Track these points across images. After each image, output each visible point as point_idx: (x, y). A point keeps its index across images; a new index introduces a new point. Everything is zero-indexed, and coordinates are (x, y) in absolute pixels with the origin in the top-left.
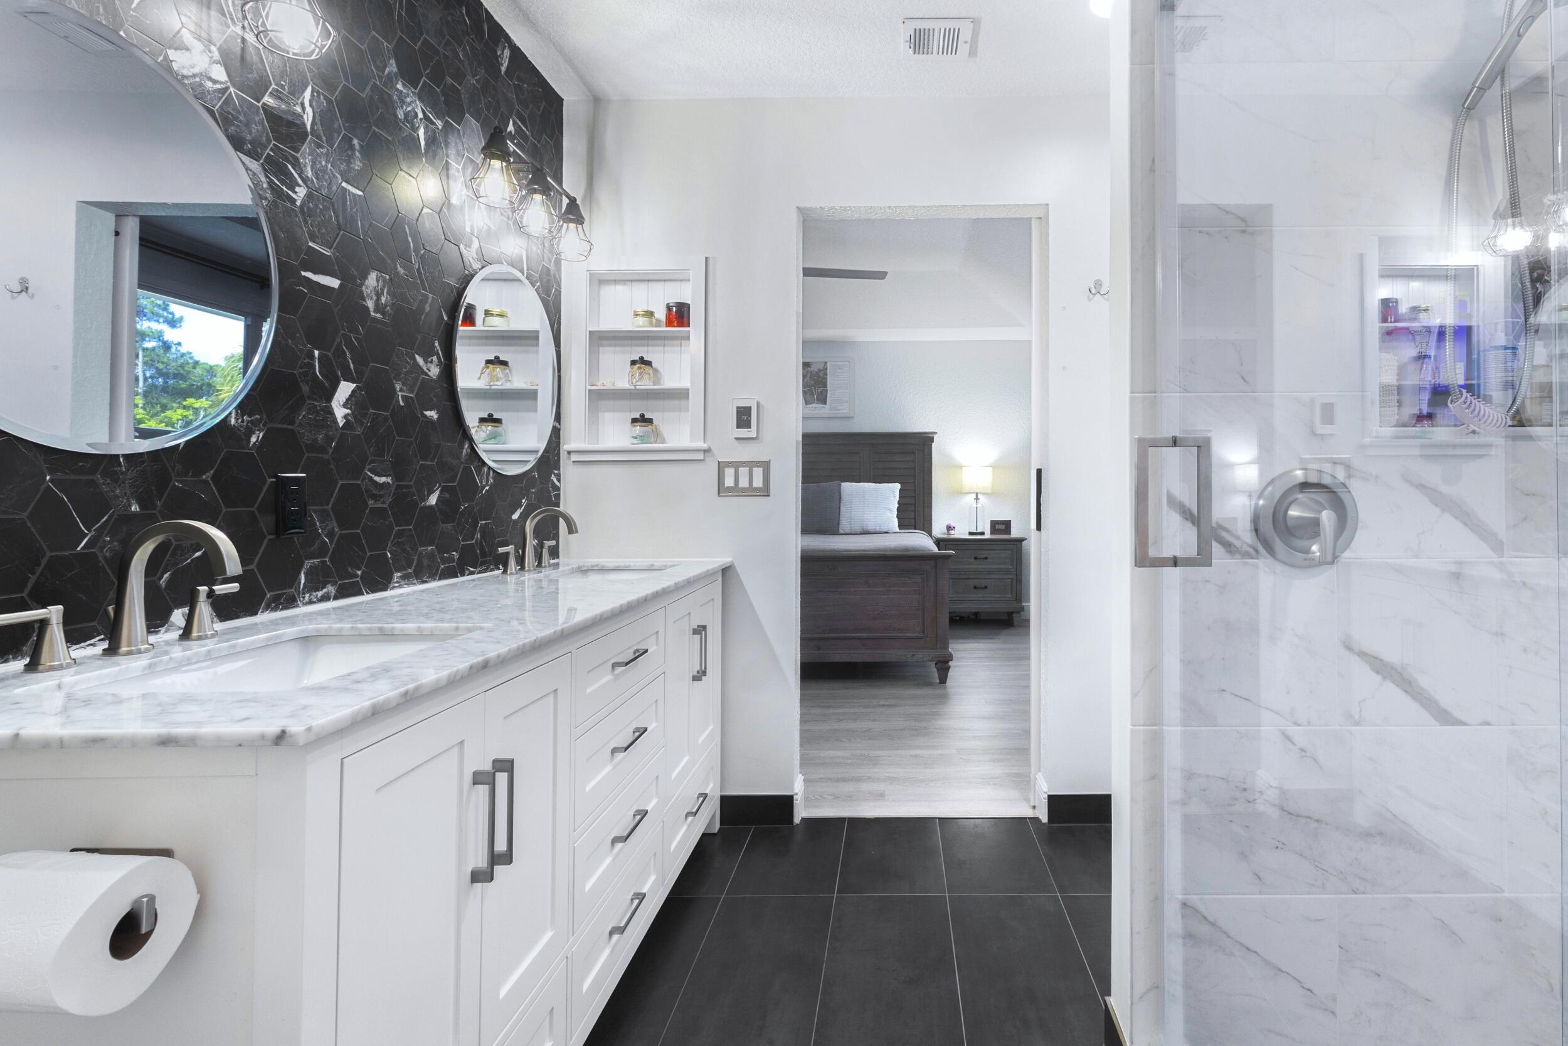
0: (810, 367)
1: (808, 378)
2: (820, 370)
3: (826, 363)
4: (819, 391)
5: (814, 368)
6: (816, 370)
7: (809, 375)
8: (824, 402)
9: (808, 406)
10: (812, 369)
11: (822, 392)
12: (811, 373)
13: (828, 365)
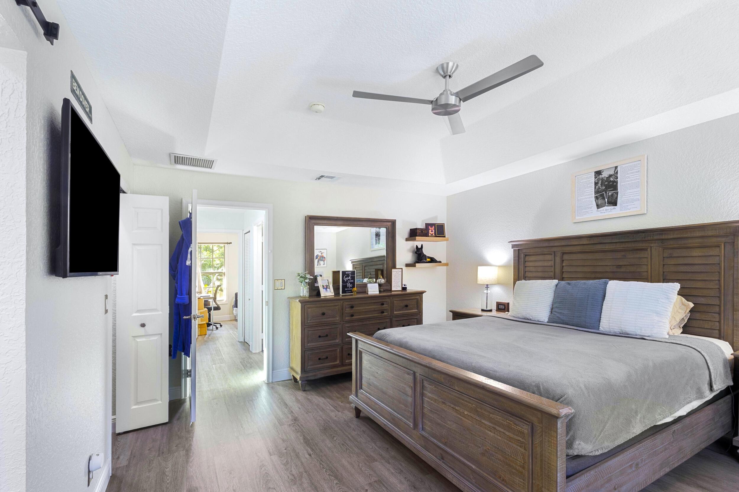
0: (602, 175)
1: (599, 185)
2: (610, 176)
3: (616, 167)
4: (610, 194)
5: (605, 175)
6: (607, 176)
7: (600, 182)
8: (615, 204)
9: (599, 210)
10: (603, 176)
11: (612, 195)
12: (602, 179)
13: (619, 169)
